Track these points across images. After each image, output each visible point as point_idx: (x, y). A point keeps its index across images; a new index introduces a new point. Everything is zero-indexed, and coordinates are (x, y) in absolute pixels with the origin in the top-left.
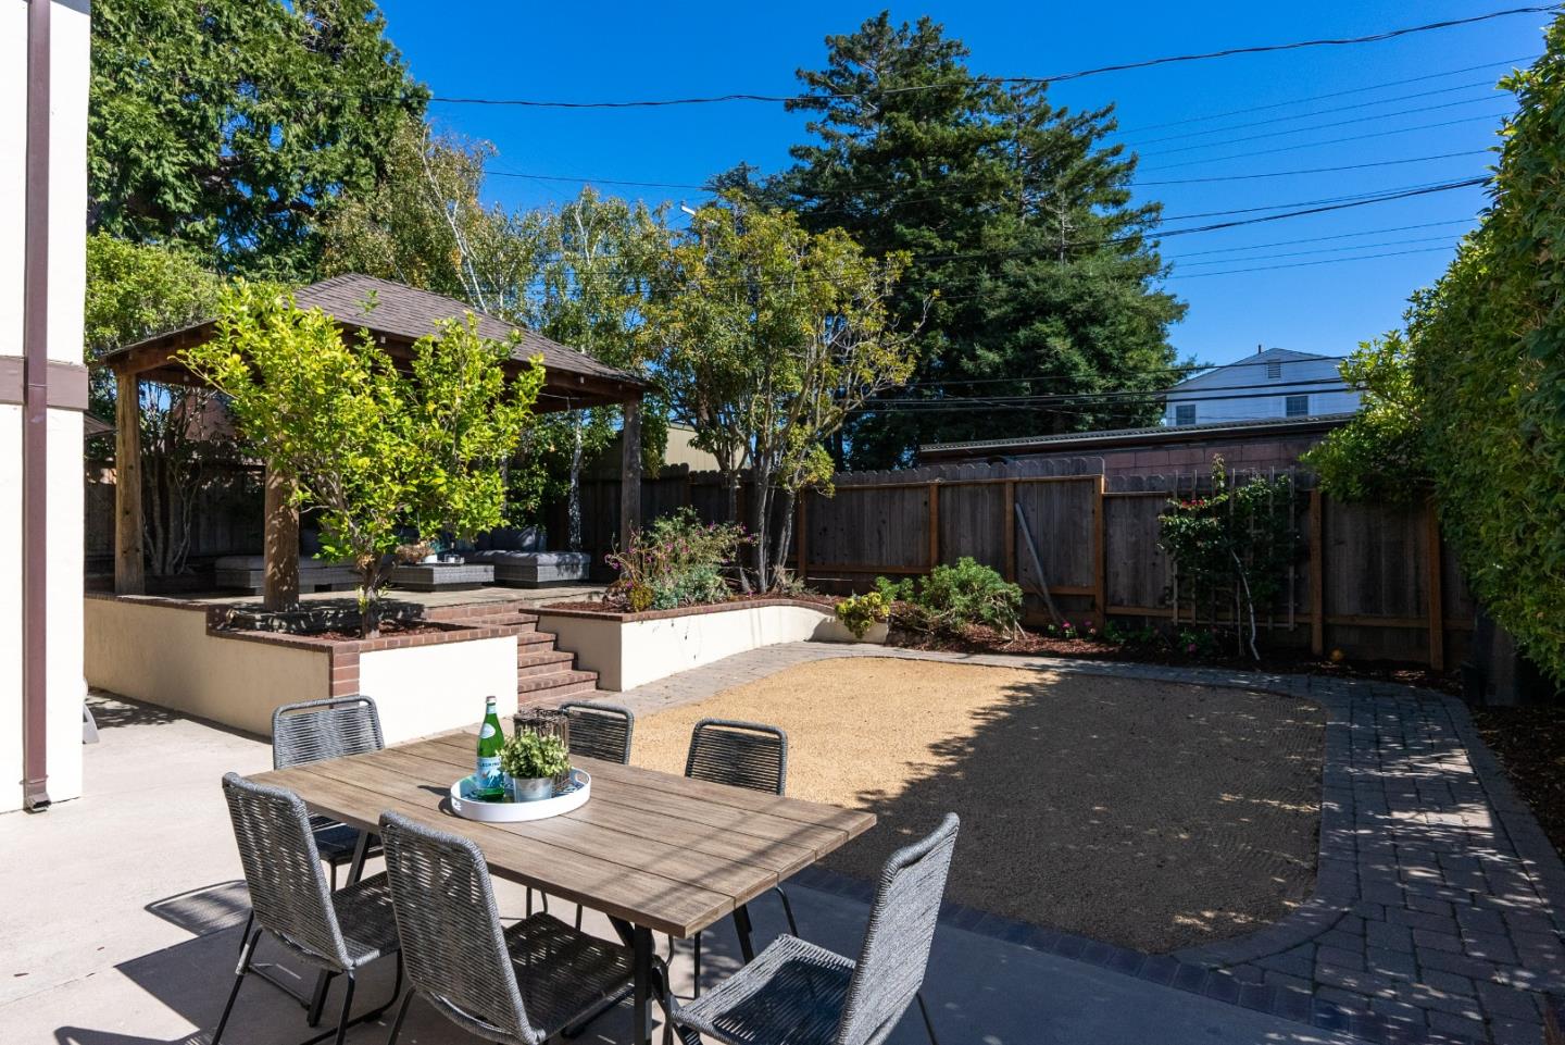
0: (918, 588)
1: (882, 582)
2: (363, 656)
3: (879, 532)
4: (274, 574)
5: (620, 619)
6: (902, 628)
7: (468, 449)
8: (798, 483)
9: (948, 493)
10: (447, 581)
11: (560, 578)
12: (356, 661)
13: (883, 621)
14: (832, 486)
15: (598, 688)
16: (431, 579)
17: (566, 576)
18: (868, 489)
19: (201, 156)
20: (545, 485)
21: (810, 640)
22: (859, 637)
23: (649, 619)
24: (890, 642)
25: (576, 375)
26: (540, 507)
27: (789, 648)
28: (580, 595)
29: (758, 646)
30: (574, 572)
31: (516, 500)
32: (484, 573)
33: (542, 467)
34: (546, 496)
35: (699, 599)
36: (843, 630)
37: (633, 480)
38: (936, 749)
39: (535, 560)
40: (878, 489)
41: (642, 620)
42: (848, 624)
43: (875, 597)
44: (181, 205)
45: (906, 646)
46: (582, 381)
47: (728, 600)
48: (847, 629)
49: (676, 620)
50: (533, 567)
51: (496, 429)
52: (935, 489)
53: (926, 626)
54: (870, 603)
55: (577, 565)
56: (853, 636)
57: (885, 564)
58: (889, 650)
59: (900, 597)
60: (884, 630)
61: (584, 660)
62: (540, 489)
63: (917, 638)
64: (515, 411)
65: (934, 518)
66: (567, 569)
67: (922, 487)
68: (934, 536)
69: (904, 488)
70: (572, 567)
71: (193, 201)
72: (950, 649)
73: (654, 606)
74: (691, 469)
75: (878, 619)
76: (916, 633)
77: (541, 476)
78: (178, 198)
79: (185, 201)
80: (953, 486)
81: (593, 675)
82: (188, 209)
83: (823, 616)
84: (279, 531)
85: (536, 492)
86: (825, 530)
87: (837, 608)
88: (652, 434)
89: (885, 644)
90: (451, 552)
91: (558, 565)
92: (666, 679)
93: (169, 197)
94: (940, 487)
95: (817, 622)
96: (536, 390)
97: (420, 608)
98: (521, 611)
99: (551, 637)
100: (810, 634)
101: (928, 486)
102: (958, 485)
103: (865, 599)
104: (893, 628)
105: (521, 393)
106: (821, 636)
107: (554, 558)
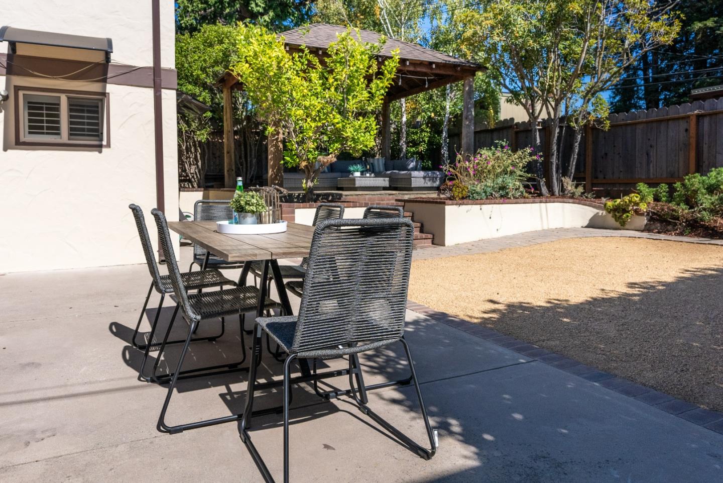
0: (672, 190)
1: (642, 187)
2: (297, 211)
3: (647, 154)
4: (272, 175)
5: (444, 203)
6: (657, 220)
7: (352, 105)
8: (582, 122)
9: (706, 120)
10: (363, 185)
11: (426, 185)
12: (293, 213)
13: (642, 214)
14: (608, 122)
15: (433, 244)
16: (355, 184)
17: (429, 184)
18: (639, 123)
20: (429, 137)
21: (586, 227)
22: (623, 225)
23: (463, 204)
24: (647, 229)
25: (431, 63)
26: (427, 150)
27: (573, 230)
28: (434, 195)
29: (546, 228)
30: (434, 182)
31: (412, 147)
32: (383, 182)
33: (427, 126)
34: (430, 143)
35: (502, 195)
36: (611, 220)
37: (469, 126)
39: (410, 174)
40: (647, 122)
41: (460, 204)
42: (615, 216)
43: (635, 198)
44: (258, 8)
45: (659, 232)
46: (434, 66)
47: (524, 197)
48: (613, 219)
49: (484, 207)
50: (409, 179)
51: (370, 93)
52: (694, 120)
53: (677, 219)
54: (630, 201)
55: (436, 178)
56: (618, 224)
57: (652, 176)
58: (645, 234)
59: (657, 199)
60: (644, 221)
61: (426, 228)
62: (426, 139)
63: (670, 227)
64: (382, 82)
65: (693, 141)
66: (429, 180)
67: (683, 118)
68: (693, 154)
69: (668, 120)
70: (433, 179)
71: (263, 5)
72: (698, 235)
73: (468, 198)
74: (516, 121)
75: (637, 212)
76: (669, 223)
77: (427, 132)
78: (257, 5)
79: (260, 6)
80: (710, 115)
81: (430, 236)
82: (261, 10)
83: (596, 211)
84: (274, 154)
85: (424, 141)
86: (606, 154)
87: (605, 205)
88: (487, 103)
89: (642, 231)
90: (367, 171)
91: (424, 178)
92: (475, 242)
93: (253, 5)
94: (699, 117)
95: (591, 215)
96: (395, 69)
97: (341, 195)
98: (397, 200)
99: (410, 214)
100: (586, 223)
101: (689, 117)
102: (716, 114)
103: (627, 199)
104: (651, 219)
105: (386, 72)
106: (593, 224)
107: (422, 173)
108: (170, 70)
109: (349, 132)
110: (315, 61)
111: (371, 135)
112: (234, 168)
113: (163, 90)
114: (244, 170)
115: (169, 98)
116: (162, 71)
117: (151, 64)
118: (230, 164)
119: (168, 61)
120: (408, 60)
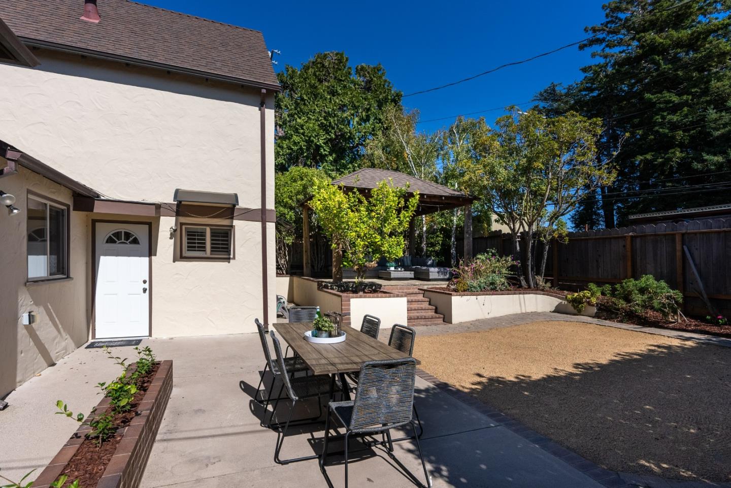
0: (614, 290)
1: (592, 286)
2: (352, 300)
3: (597, 261)
4: (335, 272)
5: (451, 294)
6: (604, 310)
7: (387, 229)
8: (549, 238)
9: (638, 240)
10: (396, 277)
11: (439, 278)
12: (349, 301)
13: (593, 305)
14: (567, 238)
15: (444, 321)
16: (390, 276)
17: (442, 277)
18: (591, 239)
19: (330, 135)
20: (442, 240)
21: (553, 312)
22: (579, 312)
23: (464, 295)
24: (597, 316)
25: (441, 196)
26: (440, 249)
27: (543, 314)
28: (444, 284)
29: (524, 311)
30: (445, 275)
31: (430, 247)
32: (410, 274)
33: (441, 233)
34: (443, 245)
35: (492, 289)
36: (571, 308)
37: (469, 238)
38: (577, 366)
39: (429, 270)
40: (595, 239)
41: (462, 296)
42: (573, 305)
43: (588, 293)
44: (325, 152)
45: (605, 319)
46: (443, 198)
47: (508, 290)
48: (573, 308)
49: (479, 297)
50: (428, 273)
51: (399, 220)
52: (629, 241)
53: (618, 310)
54: (584, 296)
55: (447, 273)
56: (575, 311)
57: (600, 277)
58: (595, 320)
59: (603, 294)
60: (595, 310)
61: (439, 310)
62: (440, 242)
63: (613, 316)
64: (408, 213)
65: (629, 254)
66: (442, 274)
67: (621, 237)
68: (629, 263)
69: (610, 238)
70: (445, 273)
71: (328, 150)
72: (633, 323)
73: (468, 291)
74: (503, 232)
75: (589, 303)
76: (613, 313)
77: (440, 237)
78: (324, 150)
79: (327, 151)
80: (641, 236)
81: (442, 316)
82: (327, 153)
83: (561, 301)
84: (336, 258)
85: (439, 244)
86: (567, 259)
87: (566, 297)
88: (481, 219)
89: (593, 317)
90: (399, 266)
91: (438, 272)
92: (473, 321)
93: (322, 151)
94: (632, 237)
95: (557, 303)
96: (416, 204)
97: (380, 286)
98: (419, 289)
99: (428, 300)
100: (553, 309)
101: (625, 237)
102: (645, 236)
103: (581, 294)
104: (599, 309)
105: (410, 206)
106: (558, 310)
107: (436, 269)
108: (272, 210)
109: (385, 248)
110: (363, 199)
111: (400, 248)
112: (309, 262)
113: (267, 223)
114: (317, 262)
115: (271, 227)
116: (267, 212)
117: (260, 207)
118: (307, 259)
119: (271, 205)
120: (425, 194)
